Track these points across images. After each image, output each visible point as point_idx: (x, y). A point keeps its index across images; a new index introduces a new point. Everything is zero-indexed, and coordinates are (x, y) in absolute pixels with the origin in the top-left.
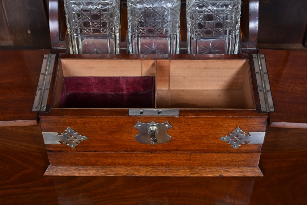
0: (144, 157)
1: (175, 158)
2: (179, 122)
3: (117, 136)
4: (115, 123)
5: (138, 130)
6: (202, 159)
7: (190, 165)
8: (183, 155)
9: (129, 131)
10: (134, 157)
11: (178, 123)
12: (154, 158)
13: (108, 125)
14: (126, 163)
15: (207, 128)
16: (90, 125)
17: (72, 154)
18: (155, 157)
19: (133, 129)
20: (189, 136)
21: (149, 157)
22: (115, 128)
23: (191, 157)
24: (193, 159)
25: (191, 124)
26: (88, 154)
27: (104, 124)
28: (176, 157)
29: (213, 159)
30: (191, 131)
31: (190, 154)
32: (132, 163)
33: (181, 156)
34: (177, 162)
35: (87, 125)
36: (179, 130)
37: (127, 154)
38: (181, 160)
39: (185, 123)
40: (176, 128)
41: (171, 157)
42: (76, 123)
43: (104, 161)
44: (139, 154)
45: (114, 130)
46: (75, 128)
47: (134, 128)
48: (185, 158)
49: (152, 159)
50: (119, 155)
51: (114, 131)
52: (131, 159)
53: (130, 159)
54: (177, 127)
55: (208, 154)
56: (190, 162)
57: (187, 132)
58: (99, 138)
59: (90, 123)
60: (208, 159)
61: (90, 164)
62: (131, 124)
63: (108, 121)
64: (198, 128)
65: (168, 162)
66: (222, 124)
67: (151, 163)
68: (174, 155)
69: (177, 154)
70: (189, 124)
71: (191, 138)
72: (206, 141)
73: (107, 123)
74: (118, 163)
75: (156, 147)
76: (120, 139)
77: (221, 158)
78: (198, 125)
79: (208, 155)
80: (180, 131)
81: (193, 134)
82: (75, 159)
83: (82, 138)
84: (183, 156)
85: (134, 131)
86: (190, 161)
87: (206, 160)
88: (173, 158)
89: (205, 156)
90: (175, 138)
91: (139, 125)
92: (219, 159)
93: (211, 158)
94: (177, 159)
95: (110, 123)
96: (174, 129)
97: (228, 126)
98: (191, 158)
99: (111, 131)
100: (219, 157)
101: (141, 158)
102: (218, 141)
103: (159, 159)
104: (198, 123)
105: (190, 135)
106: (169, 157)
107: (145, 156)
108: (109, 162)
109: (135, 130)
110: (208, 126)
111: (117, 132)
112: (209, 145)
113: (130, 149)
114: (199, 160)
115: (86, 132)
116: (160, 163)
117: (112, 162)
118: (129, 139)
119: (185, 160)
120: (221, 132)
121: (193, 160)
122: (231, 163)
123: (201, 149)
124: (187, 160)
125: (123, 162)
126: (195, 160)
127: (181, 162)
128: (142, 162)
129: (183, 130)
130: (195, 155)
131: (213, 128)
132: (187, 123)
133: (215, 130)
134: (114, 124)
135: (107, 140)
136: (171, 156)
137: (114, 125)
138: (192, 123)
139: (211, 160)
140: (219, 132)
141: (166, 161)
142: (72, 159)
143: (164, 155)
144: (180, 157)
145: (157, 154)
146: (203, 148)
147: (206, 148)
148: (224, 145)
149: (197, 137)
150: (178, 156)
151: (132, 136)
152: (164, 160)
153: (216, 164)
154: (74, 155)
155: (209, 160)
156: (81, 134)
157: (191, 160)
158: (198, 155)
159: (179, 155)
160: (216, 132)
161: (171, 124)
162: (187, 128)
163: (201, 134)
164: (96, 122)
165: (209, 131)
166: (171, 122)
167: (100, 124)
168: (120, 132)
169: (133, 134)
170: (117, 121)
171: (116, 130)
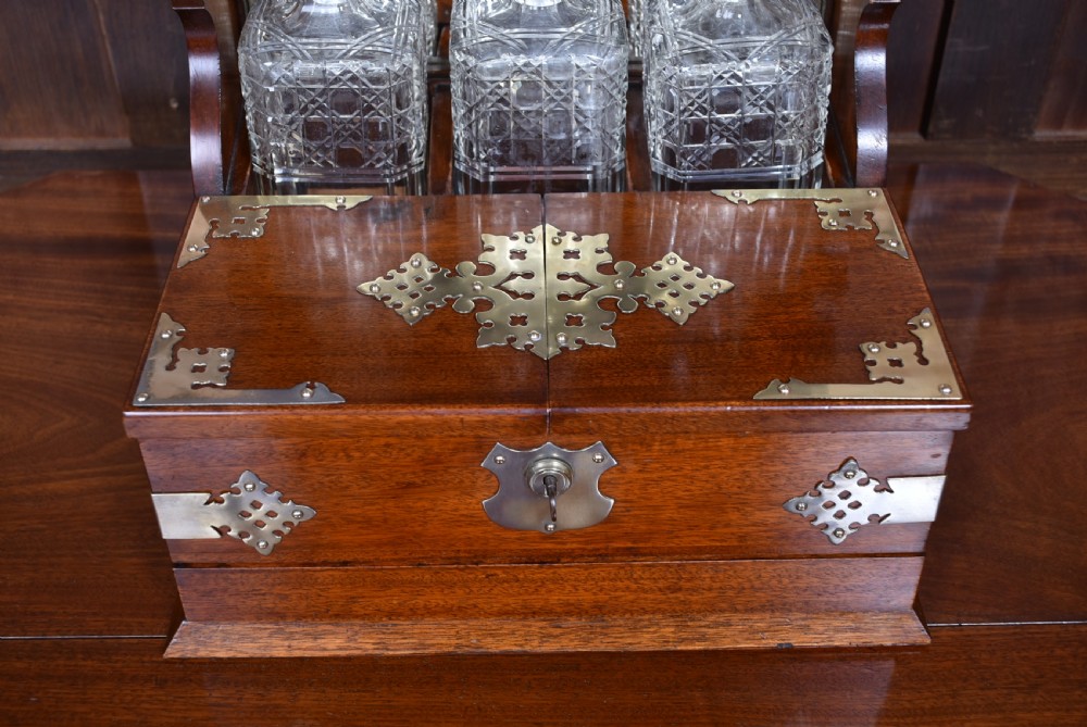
0: (518, 581)
1: (627, 583)
2: (641, 444)
3: (419, 504)
4: (414, 451)
5: (493, 478)
6: (718, 585)
7: (677, 608)
8: (653, 570)
9: (462, 481)
10: (481, 581)
11: (639, 448)
12: (552, 586)
13: (386, 461)
14: (453, 605)
15: (740, 465)
16: (324, 463)
17: (262, 576)
18: (554, 582)
19: (478, 473)
20: (679, 498)
21: (533, 581)
22: (414, 473)
23: (680, 579)
24: (689, 585)
25: (683, 450)
26: (317, 574)
27: (372, 455)
28: (628, 579)
29: (757, 584)
30: (685, 476)
31: (679, 565)
32: (475, 606)
33: (647, 575)
34: (631, 597)
35: (312, 462)
36: (642, 475)
37: (457, 572)
38: (645, 591)
39: (664, 447)
40: (631, 466)
41: (611, 580)
42: (271, 454)
43: (377, 601)
44: (499, 572)
45: (410, 478)
46: (271, 473)
47: (484, 469)
48: (661, 584)
49: (543, 590)
50: (427, 576)
51: (410, 485)
52: (471, 591)
53: (468, 591)
54: (636, 462)
55: (741, 564)
56: (677, 598)
57: (669, 483)
58: (355, 511)
59: (321, 453)
60: (739, 583)
61: (328, 611)
62: (469, 455)
63: (387, 445)
64: (707, 467)
65: (602, 597)
66: (795, 449)
67: (542, 603)
68: (622, 572)
69: (631, 566)
70: (676, 451)
71: (681, 507)
72: (734, 516)
73: (385, 452)
74: (425, 607)
75: (559, 543)
76: (429, 512)
77: (786, 581)
78: (710, 453)
79: (742, 568)
80: (644, 479)
81: (693, 488)
82: (272, 594)
83: (297, 513)
84: (654, 576)
85: (480, 483)
86: (679, 595)
87: (732, 588)
88: (619, 584)
89: (731, 573)
90: (628, 505)
91: (500, 458)
92: (780, 582)
93: (750, 581)
94: (634, 586)
95: (395, 453)
96: (622, 471)
97: (818, 453)
98: (681, 583)
99: (397, 483)
100: (779, 575)
101: (506, 585)
102: (778, 515)
103: (569, 588)
104: (710, 444)
105: (680, 493)
106: (604, 579)
107: (521, 576)
108: (395, 602)
109: (483, 476)
110: (744, 455)
111: (419, 487)
112: (745, 530)
113: (465, 551)
114: (710, 589)
115: (309, 490)
116: (573, 604)
117: (405, 602)
118: (463, 515)
119: (660, 590)
120: (789, 479)
121: (687, 590)
122: (821, 598)
123: (717, 547)
124: (668, 588)
125: (442, 603)
126: (694, 590)
127: (646, 599)
128: (511, 601)
129: (654, 476)
130: (694, 570)
131: (762, 464)
132: (670, 447)
133: (768, 471)
134: (408, 455)
135: (385, 521)
136: (612, 576)
137: (408, 459)
138: (690, 444)
139: (752, 587)
140: (783, 481)
141: (595, 594)
142: (264, 594)
143: (586, 573)
144: (642, 579)
145: (563, 570)
146: (724, 544)
147: (736, 544)
148: (800, 530)
149: (706, 499)
150: (635, 576)
151: (474, 501)
152: (586, 590)
153: (768, 601)
154: (270, 580)
155: (744, 589)
156: (293, 496)
157: (680, 589)
158: (707, 571)
159: (639, 573)
160: (771, 482)
161: (614, 450)
162: (669, 465)
163: (720, 488)
164: (344, 450)
165: (747, 476)
166: (612, 443)
167: (357, 454)
168: (429, 485)
169: (478, 495)
170: (420, 443)
171: (417, 481)
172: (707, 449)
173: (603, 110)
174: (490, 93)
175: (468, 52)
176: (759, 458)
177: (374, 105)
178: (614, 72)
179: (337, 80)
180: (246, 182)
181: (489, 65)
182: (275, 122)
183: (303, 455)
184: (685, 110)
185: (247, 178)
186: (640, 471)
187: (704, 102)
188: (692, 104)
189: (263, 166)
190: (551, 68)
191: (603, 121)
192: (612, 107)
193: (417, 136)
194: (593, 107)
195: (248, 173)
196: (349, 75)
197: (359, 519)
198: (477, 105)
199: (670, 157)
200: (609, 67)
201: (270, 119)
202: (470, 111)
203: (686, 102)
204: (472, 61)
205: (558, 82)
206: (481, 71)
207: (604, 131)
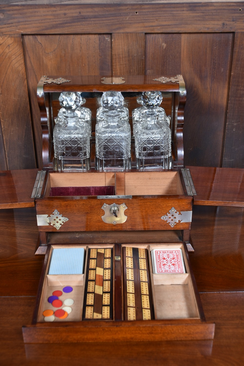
2: (132, 204)
3: (89, 217)
5: (104, 211)
9: (97, 212)
13: (83, 207)
15: (151, 209)
16: (71, 208)
19: (101, 210)
20: (140, 216)
22: (88, 210)
27: (80, 206)
35: (69, 208)
39: (136, 204)
42: (61, 206)
46: (60, 210)
51: (87, 213)
54: (131, 208)
57: (138, 213)
58: (76, 219)
59: (70, 206)
62: (99, 206)
63: (83, 204)
64: (145, 209)
66: (162, 205)
71: (141, 218)
72: (151, 221)
73: (83, 205)
75: (116, 227)
76: (91, 219)
80: (133, 212)
81: (142, 214)
83: (65, 219)
85: (101, 213)
90: (130, 218)
91: (105, 207)
95: (85, 205)
96: (128, 210)
97: (166, 206)
99: (85, 213)
102: (160, 220)
109: (102, 211)
110: (152, 206)
112: (154, 224)
113: (98, 229)
115: (68, 214)
118: (97, 220)
120: (161, 212)
123: (148, 228)
129: (135, 211)
131: (156, 208)
132: (138, 204)
133: (157, 210)
134: (87, 206)
135: (82, 221)
138: (142, 204)
146: (150, 227)
147: (152, 227)
148: (165, 224)
151: (100, 217)
160: (158, 212)
161: (127, 205)
162: (138, 208)
163: (148, 214)
164: (75, 205)
165: (153, 211)
166: (126, 203)
167: (77, 206)
168: (91, 213)
169: (101, 215)
170: (90, 203)
171: (89, 212)
172: (145, 205)
173: (126, 145)
174: (103, 141)
175: (99, 133)
176: (155, 207)
177: (80, 143)
178: (128, 137)
179: (73, 138)
180: (53, 160)
181: (103, 136)
182: (60, 147)
183: (67, 206)
184: (142, 144)
185: (53, 159)
186: (132, 210)
187: (146, 143)
188: (143, 143)
189: (57, 156)
190: (115, 136)
191: (126, 147)
192: (128, 144)
193: (88, 150)
194: (124, 144)
195: (53, 158)
196: (75, 137)
197: (77, 221)
198: (101, 144)
199: (140, 154)
200: (127, 136)
201: (59, 146)
202: (99, 145)
203: (142, 143)
204: (100, 135)
205: (117, 139)
206: (102, 137)
207: (126, 149)
